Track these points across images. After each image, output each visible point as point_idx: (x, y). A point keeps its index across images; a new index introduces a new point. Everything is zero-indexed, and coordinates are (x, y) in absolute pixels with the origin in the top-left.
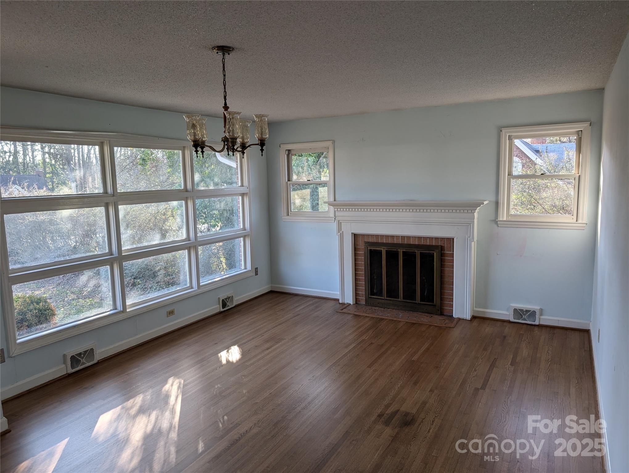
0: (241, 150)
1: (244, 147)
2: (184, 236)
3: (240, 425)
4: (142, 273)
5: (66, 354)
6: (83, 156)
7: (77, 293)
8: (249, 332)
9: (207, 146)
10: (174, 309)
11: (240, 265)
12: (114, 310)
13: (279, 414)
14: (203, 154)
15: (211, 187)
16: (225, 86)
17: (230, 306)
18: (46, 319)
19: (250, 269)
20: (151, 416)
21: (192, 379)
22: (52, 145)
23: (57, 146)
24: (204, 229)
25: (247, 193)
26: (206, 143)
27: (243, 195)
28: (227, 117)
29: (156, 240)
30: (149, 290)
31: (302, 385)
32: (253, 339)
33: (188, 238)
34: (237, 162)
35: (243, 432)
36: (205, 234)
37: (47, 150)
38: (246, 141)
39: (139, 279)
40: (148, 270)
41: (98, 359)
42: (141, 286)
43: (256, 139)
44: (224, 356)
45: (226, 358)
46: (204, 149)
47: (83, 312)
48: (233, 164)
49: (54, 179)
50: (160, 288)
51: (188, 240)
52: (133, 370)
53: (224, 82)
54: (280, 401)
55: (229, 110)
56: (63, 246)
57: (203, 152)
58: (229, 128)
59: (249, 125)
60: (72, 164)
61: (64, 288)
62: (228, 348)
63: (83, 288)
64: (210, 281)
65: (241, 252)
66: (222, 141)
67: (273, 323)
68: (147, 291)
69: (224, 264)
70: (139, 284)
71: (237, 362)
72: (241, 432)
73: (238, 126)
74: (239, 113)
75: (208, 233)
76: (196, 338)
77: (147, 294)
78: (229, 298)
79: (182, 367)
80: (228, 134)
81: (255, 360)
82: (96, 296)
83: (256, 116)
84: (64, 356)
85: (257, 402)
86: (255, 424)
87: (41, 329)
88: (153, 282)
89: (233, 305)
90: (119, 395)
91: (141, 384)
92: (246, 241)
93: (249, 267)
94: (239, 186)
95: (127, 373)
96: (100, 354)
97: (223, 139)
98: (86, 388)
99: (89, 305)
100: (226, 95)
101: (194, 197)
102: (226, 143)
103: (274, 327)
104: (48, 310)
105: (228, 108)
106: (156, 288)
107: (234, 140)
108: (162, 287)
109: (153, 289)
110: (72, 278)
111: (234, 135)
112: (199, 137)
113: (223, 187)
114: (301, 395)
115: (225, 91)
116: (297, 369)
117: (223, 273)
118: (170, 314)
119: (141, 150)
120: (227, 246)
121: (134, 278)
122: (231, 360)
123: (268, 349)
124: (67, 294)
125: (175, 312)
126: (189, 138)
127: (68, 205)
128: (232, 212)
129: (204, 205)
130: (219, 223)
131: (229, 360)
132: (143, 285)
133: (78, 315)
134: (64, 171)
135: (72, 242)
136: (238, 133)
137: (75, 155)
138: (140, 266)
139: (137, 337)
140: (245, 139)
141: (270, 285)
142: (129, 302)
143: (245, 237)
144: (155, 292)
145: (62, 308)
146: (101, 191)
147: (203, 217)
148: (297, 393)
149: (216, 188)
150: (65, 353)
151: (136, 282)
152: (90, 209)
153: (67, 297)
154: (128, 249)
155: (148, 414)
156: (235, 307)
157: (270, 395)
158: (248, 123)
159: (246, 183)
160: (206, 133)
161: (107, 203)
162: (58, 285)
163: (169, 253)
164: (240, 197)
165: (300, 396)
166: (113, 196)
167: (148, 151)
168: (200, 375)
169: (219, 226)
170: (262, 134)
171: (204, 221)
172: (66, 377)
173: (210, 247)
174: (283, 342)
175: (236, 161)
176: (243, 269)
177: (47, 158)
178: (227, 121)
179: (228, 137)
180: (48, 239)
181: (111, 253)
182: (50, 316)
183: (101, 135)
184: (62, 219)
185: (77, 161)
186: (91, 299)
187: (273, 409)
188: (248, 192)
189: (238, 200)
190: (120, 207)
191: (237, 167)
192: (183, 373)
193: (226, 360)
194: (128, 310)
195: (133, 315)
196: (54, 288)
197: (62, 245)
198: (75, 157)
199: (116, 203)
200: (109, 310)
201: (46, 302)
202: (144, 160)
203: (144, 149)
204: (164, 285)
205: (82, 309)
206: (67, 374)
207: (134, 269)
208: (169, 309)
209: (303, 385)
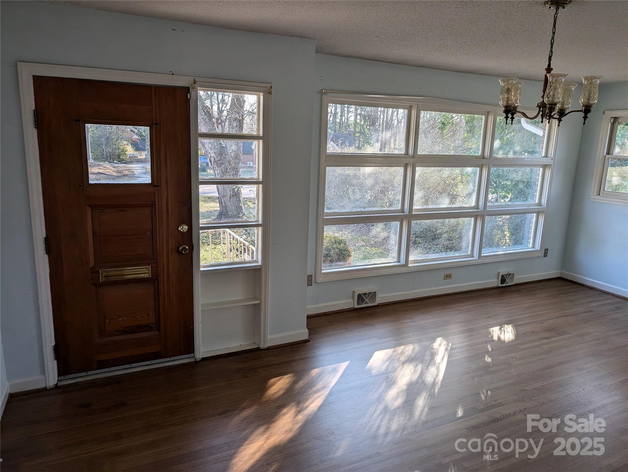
0: (558, 117)
1: (562, 113)
2: (473, 204)
3: (503, 405)
4: (424, 233)
5: (356, 291)
6: (387, 118)
7: (366, 241)
8: (527, 315)
9: (519, 112)
10: (452, 274)
11: (529, 242)
12: (397, 262)
13: (550, 410)
14: (512, 121)
15: (511, 155)
16: (552, 45)
17: (509, 283)
18: (344, 258)
19: (539, 249)
20: (417, 366)
21: (460, 345)
22: (363, 107)
23: (368, 109)
24: (492, 199)
25: (550, 165)
26: (518, 109)
27: (545, 167)
28: (550, 79)
29: (444, 203)
30: (428, 250)
31: (584, 389)
32: (531, 323)
33: (477, 206)
34: (545, 130)
35: (506, 414)
36: (492, 205)
37: (359, 112)
38: (565, 106)
39: (420, 238)
40: (430, 231)
41: (379, 303)
42: (421, 245)
43: (580, 105)
44: (495, 331)
45: (498, 334)
46: (515, 115)
47: (369, 259)
48: (539, 132)
49: (360, 138)
50: (438, 250)
51: (476, 207)
52: (407, 321)
53: (553, 40)
54: (553, 397)
55: (552, 72)
56: (361, 199)
57: (512, 118)
58: (549, 93)
59: (573, 89)
60: (377, 126)
61: (356, 235)
62: (501, 325)
63: (371, 238)
64: (492, 254)
65: (532, 229)
66: (537, 107)
67: (557, 313)
68: (426, 251)
69: (507, 238)
70: (419, 243)
71: (509, 342)
72: (504, 413)
73: (561, 90)
74: (564, 76)
75: (496, 204)
76: (469, 307)
77: (425, 254)
78: (509, 274)
79: (451, 331)
80: (547, 99)
81: (530, 345)
82: (380, 246)
83: (586, 78)
84: (354, 292)
85: (526, 389)
86: (521, 411)
87: (339, 266)
88: (432, 243)
89: (513, 282)
90: (393, 339)
91: (412, 335)
92: (539, 219)
93: (538, 247)
94: (543, 157)
95: (401, 322)
96: (381, 298)
97: (539, 104)
98: (366, 324)
99: (375, 253)
100: (552, 56)
101: (490, 165)
102: (542, 109)
103: (558, 317)
104: (346, 251)
105: (552, 69)
106: (435, 250)
107: (552, 106)
108: (440, 250)
109: (432, 250)
110: (364, 227)
111: (554, 101)
112: (513, 103)
113: (523, 156)
114: (581, 400)
115: (551, 51)
116: (580, 370)
117: (505, 247)
118: (447, 277)
119: (441, 114)
120: (515, 220)
121: (416, 237)
122: (502, 337)
123: (547, 338)
124: (358, 240)
125: (452, 276)
126: (501, 103)
127: (374, 163)
128: (528, 184)
129: (497, 174)
130: (509, 194)
131: (500, 338)
132: (423, 244)
133: (365, 260)
134: (369, 132)
135: (368, 196)
136: (559, 98)
137: (380, 117)
138: (423, 227)
139: (414, 291)
140: (565, 105)
141: (560, 271)
142: (411, 258)
143: (538, 213)
144: (434, 253)
145: (353, 252)
146: (403, 152)
147: (494, 186)
148: (576, 396)
149: (516, 156)
150: (354, 290)
151: (417, 240)
152: (387, 167)
153: (358, 243)
154: (418, 209)
155: (415, 365)
156: (514, 285)
157: (542, 387)
158: (573, 86)
159: (551, 153)
160: (520, 98)
161: (407, 164)
162: (352, 231)
163: (456, 218)
164: (541, 169)
165: (579, 399)
166: (413, 158)
167: (449, 115)
168: (468, 343)
169: (509, 198)
170: (589, 99)
171: (493, 190)
172: (352, 310)
173: (495, 218)
174: (567, 336)
175: (544, 128)
176: (530, 247)
177: (358, 119)
178: (549, 85)
179: (546, 103)
180: (350, 191)
181: (402, 210)
182: (347, 256)
183: (412, 99)
184: (364, 175)
185: (381, 122)
186: (376, 249)
187: (543, 403)
188: (552, 164)
189: (538, 172)
190: (417, 168)
191: (544, 135)
192: (452, 337)
193: (497, 336)
194: (409, 265)
195: (413, 270)
196: (349, 233)
197: (360, 197)
198: (380, 118)
199: (414, 164)
200: (393, 261)
201: (345, 244)
202: (443, 124)
203: (445, 113)
204: (442, 249)
205: (368, 255)
206: (353, 308)
207: (417, 228)
208: (448, 272)
209: (586, 390)
